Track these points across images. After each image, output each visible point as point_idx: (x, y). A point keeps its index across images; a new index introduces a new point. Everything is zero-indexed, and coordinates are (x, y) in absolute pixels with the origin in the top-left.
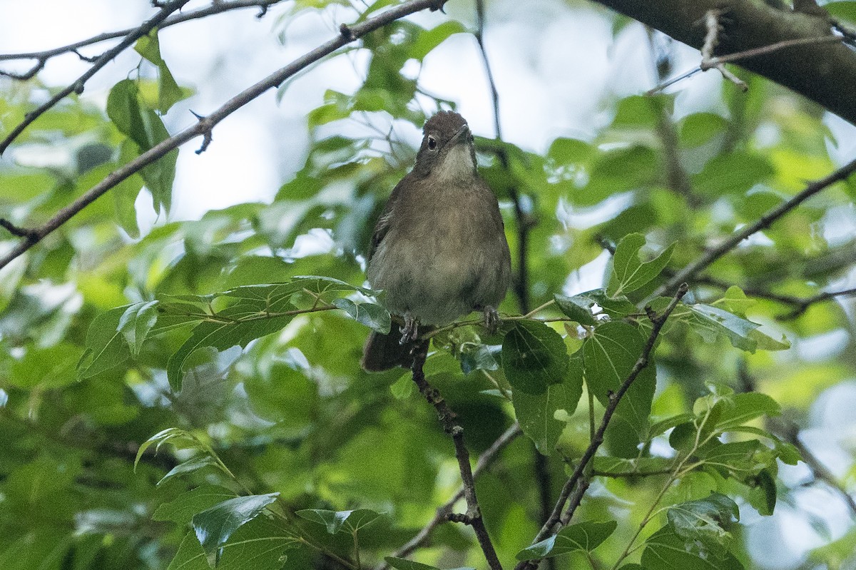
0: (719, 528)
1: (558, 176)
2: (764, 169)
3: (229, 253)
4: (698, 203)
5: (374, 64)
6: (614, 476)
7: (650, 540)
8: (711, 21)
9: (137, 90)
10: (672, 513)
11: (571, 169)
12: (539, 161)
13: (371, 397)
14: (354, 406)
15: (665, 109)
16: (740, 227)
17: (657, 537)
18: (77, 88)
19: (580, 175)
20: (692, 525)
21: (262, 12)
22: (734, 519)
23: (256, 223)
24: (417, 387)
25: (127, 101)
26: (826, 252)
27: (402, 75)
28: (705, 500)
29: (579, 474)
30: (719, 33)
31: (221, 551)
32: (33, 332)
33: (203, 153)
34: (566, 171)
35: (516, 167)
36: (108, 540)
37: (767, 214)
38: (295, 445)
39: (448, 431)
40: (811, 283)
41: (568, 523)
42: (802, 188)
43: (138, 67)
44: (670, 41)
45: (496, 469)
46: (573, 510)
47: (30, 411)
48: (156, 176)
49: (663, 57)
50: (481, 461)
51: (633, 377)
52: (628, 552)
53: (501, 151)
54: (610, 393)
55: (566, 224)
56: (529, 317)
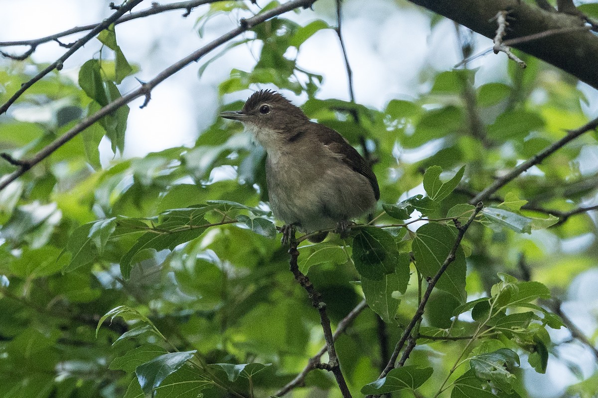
0: (506, 371)
1: (394, 126)
2: (537, 122)
3: (164, 183)
4: (491, 145)
5: (265, 50)
7: (458, 381)
8: (501, 19)
9: (100, 67)
10: (473, 362)
11: (403, 121)
12: (382, 116)
13: (263, 282)
14: (251, 288)
15: (468, 80)
16: (521, 162)
17: (461, 380)
18: (58, 66)
19: (409, 126)
20: (488, 370)
21: (187, 12)
22: (517, 365)
23: (183, 161)
24: (294, 276)
25: (93, 75)
26: (581, 179)
27: (285, 58)
28: (496, 353)
29: (408, 335)
30: (507, 26)
31: (155, 393)
32: (27, 238)
33: (145, 108)
34: (399, 123)
35: (365, 122)
36: (80, 383)
37: (539, 154)
38: (210, 316)
39: (316, 306)
40: (569, 201)
42: (564, 135)
43: (101, 51)
44: (472, 32)
45: (351, 331)
46: (404, 362)
47: (25, 291)
48: (113, 127)
49: (467, 43)
50: (340, 326)
51: (445, 267)
52: (442, 390)
53: (354, 111)
54: (428, 279)
55: (399, 160)
56: (372, 224)
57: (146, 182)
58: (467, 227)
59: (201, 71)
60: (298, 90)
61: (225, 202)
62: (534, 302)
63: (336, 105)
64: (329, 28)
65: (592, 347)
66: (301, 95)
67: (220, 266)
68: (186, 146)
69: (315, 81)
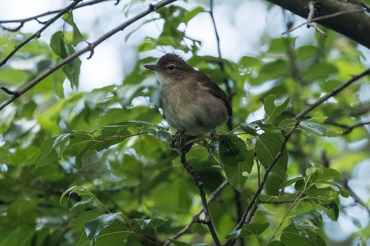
0: (313, 225)
1: (245, 72)
2: (333, 69)
3: (103, 107)
4: (305, 84)
5: (166, 25)
6: (269, 203)
7: (284, 230)
8: (311, 7)
9: (63, 36)
10: (293, 219)
11: (250, 69)
12: (237, 66)
13: (164, 169)
14: (157, 173)
15: (291, 44)
16: (323, 95)
17: (287, 229)
18: (38, 35)
19: (255, 72)
20: (301, 224)
21: (117, 2)
23: (115, 93)
24: (183, 166)
25: (59, 41)
26: (361, 105)
27: (178, 30)
28: (308, 213)
29: (253, 202)
30: (315, 11)
31: (95, 239)
32: (19, 141)
33: (90, 59)
34: (248, 70)
35: (227, 70)
36: (51, 231)
37: (335, 89)
38: (132, 190)
39: (197, 184)
40: (353, 118)
41: (248, 223)
42: (350, 78)
43: (64, 26)
45: (218, 199)
46: (251, 218)
47: (17, 174)
48: (72, 73)
49: (290, 21)
50: (212, 196)
51: (276, 160)
52: (275, 236)
53: (221, 62)
54: (266, 167)
55: (248, 92)
56: (231, 133)
57: (92, 107)
58: (290, 135)
59: (127, 38)
60: (186, 50)
61: (140, 122)
62: (330, 181)
63: (209, 59)
64: (205, 12)
65: (367, 208)
66: (188, 53)
67: (138, 158)
68: (116, 85)
69: (197, 44)
